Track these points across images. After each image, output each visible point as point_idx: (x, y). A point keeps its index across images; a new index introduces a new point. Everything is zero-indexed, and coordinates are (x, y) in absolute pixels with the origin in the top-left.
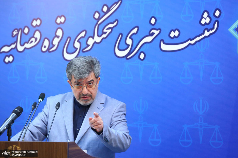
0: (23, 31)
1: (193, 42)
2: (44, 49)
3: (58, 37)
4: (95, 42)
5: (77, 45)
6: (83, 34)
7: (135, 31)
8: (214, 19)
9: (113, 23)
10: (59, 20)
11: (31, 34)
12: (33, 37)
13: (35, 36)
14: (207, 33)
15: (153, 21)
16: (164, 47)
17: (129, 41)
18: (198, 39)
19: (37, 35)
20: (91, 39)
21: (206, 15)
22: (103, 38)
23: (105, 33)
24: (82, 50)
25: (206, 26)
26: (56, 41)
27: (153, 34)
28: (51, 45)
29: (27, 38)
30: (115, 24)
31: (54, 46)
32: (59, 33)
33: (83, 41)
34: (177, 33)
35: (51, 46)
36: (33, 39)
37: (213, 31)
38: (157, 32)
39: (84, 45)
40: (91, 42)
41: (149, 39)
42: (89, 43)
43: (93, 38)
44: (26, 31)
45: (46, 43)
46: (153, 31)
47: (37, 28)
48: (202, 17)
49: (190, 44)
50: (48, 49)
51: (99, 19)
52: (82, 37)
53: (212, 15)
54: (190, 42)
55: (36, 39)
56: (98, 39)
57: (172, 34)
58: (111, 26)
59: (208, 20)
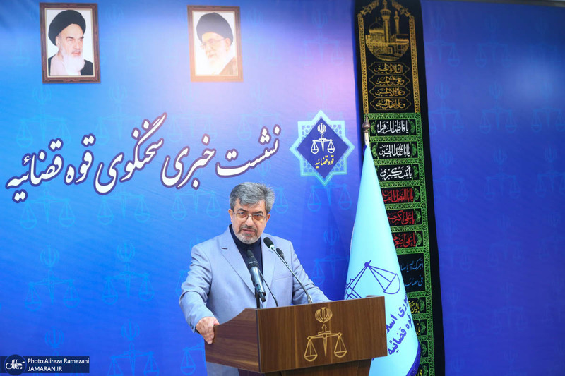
0: (37, 157)
1: (253, 164)
2: (69, 181)
3: (87, 163)
4: (136, 168)
5: (113, 173)
6: (119, 158)
7: (185, 152)
8: (274, 137)
9: (157, 143)
10: (86, 141)
11: (49, 161)
12: (53, 164)
13: (55, 163)
14: (267, 154)
15: (206, 140)
16: (222, 172)
17: (179, 166)
18: (258, 161)
19: (58, 161)
20: (130, 164)
21: (265, 132)
22: (146, 163)
23: (148, 156)
24: (120, 180)
25: (266, 146)
26: (84, 169)
27: (208, 155)
28: (78, 173)
29: (44, 165)
30: (160, 144)
31: (82, 175)
32: (88, 157)
33: (120, 167)
34: (234, 155)
35: (78, 175)
36: (53, 168)
37: (274, 150)
38: (211, 154)
39: (122, 173)
40: (130, 168)
41: (202, 162)
42: (128, 169)
43: (133, 163)
44: (42, 156)
45: (71, 172)
46: (207, 152)
47: (57, 152)
48: (261, 135)
49: (250, 167)
50: (74, 180)
51: (139, 138)
52: (118, 162)
53: (271, 133)
54: (249, 164)
55: (57, 167)
56: (139, 164)
57: (229, 156)
58: (155, 146)
59: (267, 139)
